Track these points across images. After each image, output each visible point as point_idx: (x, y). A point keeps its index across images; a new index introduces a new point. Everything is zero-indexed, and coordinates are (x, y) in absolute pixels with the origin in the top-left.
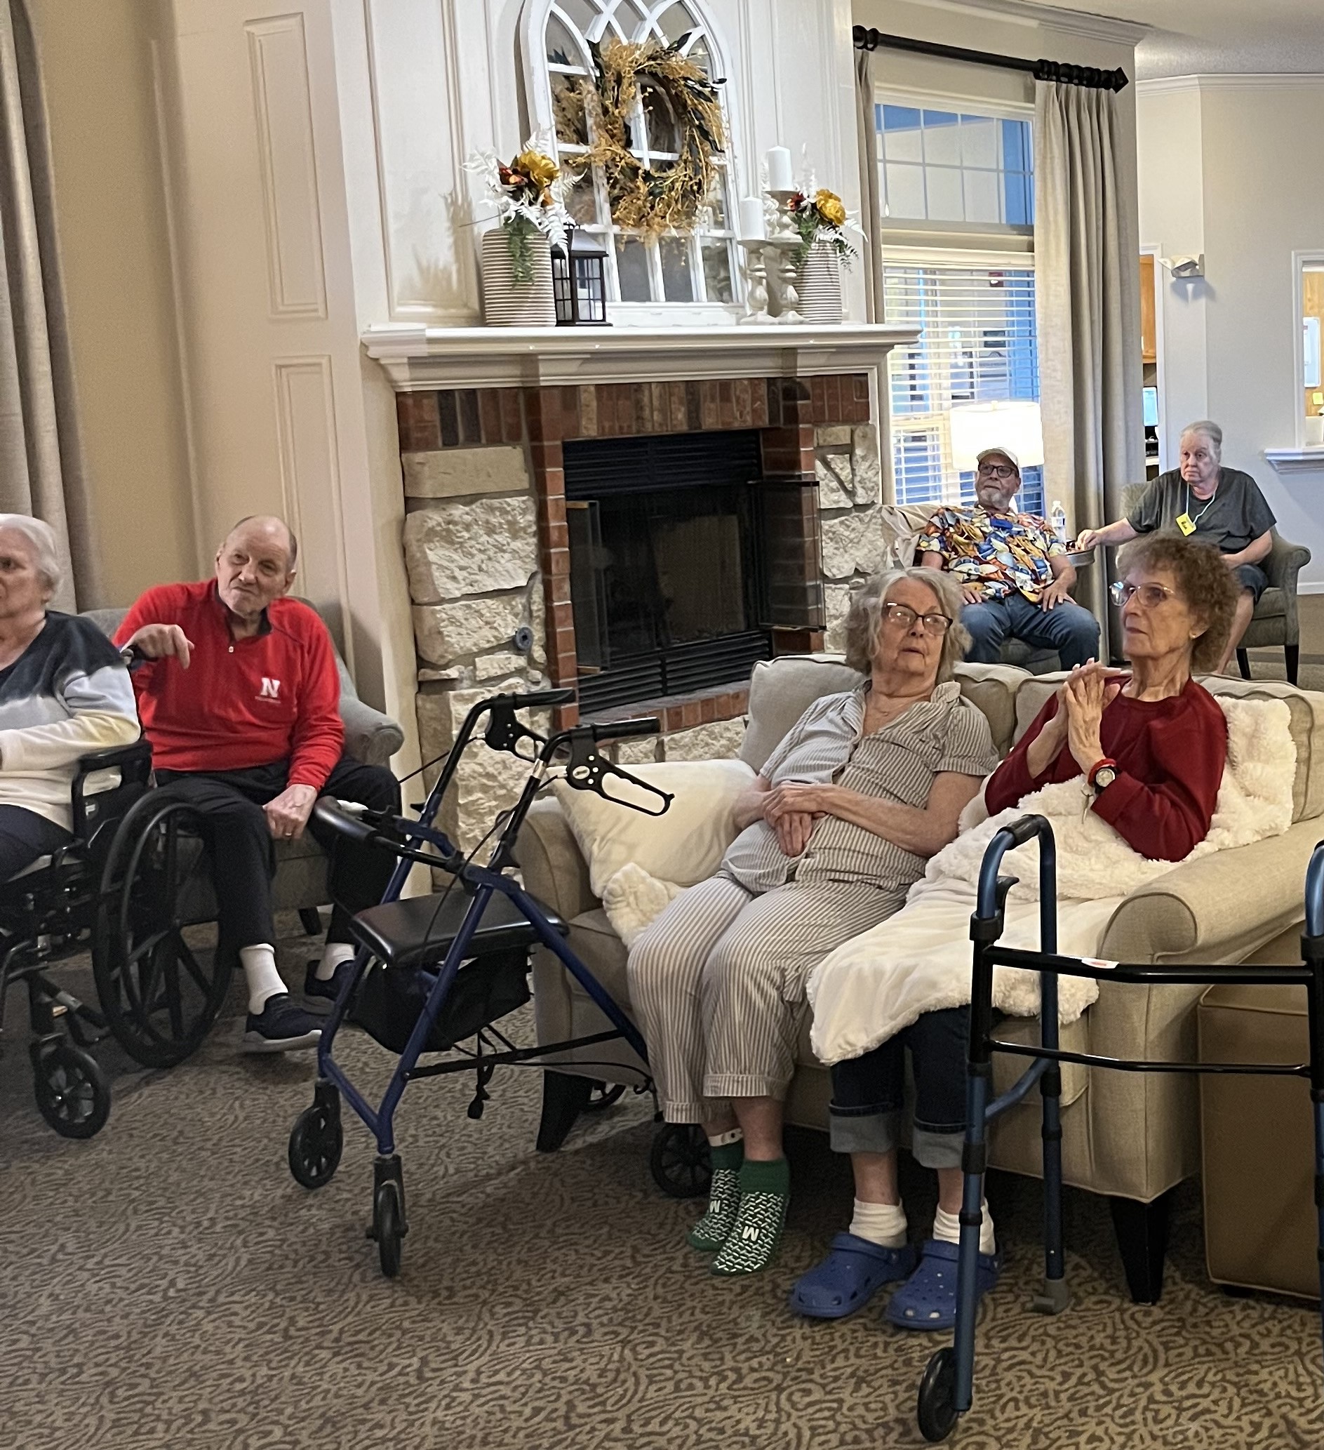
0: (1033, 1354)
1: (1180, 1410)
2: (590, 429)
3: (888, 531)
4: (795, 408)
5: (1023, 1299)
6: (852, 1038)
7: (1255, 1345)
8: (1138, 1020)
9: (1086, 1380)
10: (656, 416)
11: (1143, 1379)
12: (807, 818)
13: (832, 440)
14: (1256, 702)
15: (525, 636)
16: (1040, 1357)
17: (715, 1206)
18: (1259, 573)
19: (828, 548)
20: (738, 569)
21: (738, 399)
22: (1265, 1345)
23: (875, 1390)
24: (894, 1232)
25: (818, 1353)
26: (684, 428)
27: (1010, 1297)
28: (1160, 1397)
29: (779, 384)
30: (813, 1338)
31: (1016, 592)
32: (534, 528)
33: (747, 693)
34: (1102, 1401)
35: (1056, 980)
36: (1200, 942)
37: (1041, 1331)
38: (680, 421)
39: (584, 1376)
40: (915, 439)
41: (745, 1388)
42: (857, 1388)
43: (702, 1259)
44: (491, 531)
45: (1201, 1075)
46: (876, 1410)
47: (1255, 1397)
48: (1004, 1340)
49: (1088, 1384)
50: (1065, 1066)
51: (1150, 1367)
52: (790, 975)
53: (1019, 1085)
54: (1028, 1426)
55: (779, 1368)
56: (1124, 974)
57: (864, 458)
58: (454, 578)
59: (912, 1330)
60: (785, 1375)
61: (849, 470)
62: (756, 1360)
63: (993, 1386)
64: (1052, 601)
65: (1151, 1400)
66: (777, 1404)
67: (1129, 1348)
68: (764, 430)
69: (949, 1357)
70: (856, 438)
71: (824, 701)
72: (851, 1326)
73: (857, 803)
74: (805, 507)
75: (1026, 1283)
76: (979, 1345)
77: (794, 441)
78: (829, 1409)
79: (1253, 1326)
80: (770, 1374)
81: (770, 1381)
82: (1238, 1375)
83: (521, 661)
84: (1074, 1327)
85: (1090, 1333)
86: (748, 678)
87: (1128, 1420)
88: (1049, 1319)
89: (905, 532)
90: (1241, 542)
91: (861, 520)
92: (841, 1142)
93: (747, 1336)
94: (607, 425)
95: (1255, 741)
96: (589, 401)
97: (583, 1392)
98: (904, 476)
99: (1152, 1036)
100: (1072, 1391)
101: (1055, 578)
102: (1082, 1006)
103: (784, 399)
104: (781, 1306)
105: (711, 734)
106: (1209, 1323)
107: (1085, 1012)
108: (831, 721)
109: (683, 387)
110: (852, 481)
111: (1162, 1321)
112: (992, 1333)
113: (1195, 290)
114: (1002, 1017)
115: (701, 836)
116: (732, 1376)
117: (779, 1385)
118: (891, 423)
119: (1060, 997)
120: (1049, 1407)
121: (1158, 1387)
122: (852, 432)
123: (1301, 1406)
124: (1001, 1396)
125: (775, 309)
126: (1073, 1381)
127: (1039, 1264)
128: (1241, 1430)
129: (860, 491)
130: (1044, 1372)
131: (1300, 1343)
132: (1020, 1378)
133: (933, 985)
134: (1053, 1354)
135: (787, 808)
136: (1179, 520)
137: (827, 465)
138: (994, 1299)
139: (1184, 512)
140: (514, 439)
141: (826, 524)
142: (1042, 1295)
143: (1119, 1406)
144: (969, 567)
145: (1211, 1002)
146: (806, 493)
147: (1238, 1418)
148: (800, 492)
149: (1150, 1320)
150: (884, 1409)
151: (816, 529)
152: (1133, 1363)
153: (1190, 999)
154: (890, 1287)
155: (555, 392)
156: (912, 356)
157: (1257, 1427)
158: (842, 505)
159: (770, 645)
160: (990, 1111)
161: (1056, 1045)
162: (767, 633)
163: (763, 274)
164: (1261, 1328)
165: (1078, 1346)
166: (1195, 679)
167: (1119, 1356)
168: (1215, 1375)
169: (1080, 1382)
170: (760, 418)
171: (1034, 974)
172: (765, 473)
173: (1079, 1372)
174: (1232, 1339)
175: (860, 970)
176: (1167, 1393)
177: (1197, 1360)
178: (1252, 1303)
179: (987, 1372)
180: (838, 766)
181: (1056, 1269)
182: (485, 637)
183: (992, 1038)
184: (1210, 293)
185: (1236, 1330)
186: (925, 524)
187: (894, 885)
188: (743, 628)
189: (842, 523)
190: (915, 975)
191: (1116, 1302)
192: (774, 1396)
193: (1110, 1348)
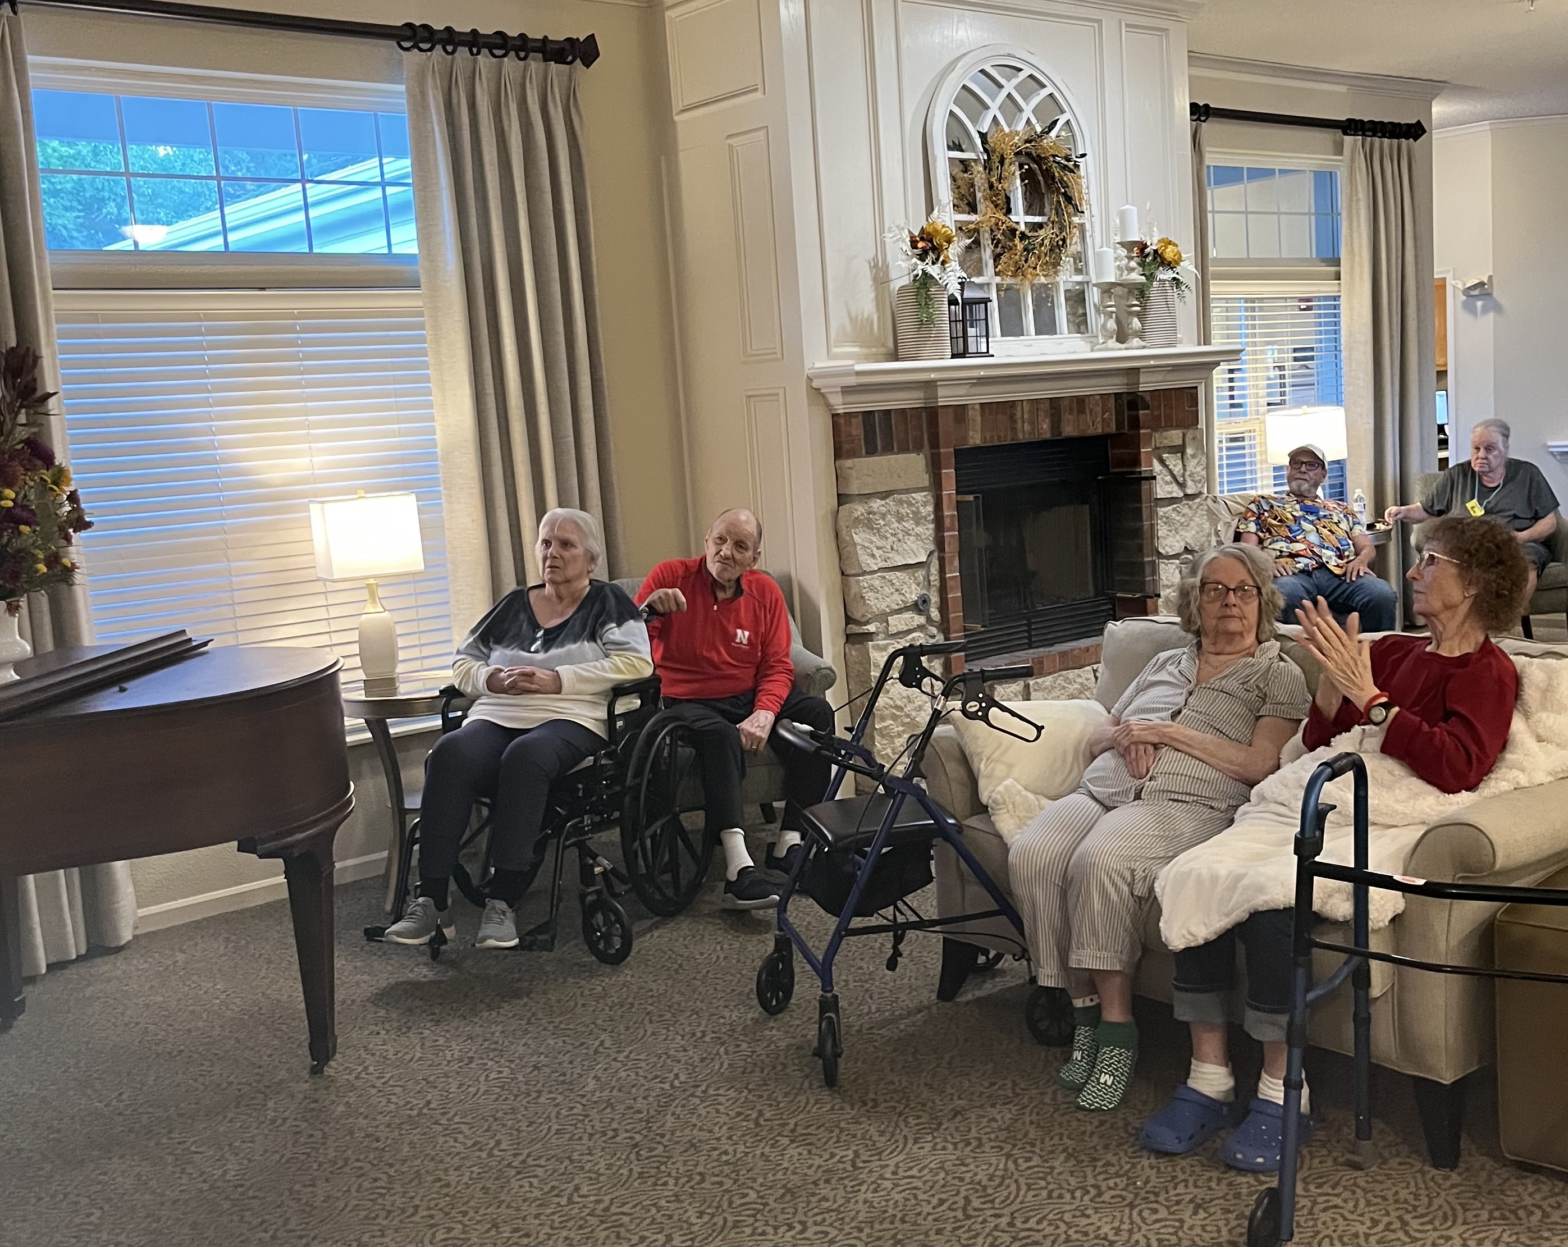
0: (1345, 1201)
2: (975, 438)
3: (1213, 516)
4: (1137, 418)
5: (1335, 1154)
6: (1194, 930)
7: (1546, 1215)
8: (1439, 928)
9: (1393, 1227)
10: (1027, 427)
11: (1444, 1233)
12: (1150, 748)
13: (1167, 443)
14: (1550, 661)
15: (925, 601)
16: (1351, 1204)
17: (1077, 1055)
18: (1542, 550)
19: (1162, 530)
20: (1089, 548)
21: (1091, 410)
22: (1556, 1215)
23: (1211, 1215)
24: (1224, 1088)
25: (1162, 1179)
26: (1048, 436)
27: (1324, 1152)
29: (1125, 398)
30: (1159, 1169)
31: (1322, 566)
32: (932, 517)
33: (1099, 646)
35: (1367, 892)
36: (1497, 867)
37: (1352, 1182)
38: (1045, 430)
39: (978, 1178)
40: (1233, 440)
41: (1104, 1202)
42: (1195, 1213)
43: (1066, 1096)
44: (900, 519)
45: (1497, 979)
46: (1211, 1231)
48: (1319, 1186)
49: (1393, 1231)
50: (1374, 964)
51: (1450, 1223)
52: (1139, 874)
53: (1334, 977)
55: (1131, 1188)
56: (1432, 890)
57: (1193, 456)
58: (873, 556)
59: (1241, 1171)
60: (1137, 1195)
61: (1180, 466)
62: (1112, 1180)
63: (1311, 1223)
64: (1355, 573)
66: (1130, 1217)
67: (1430, 1204)
68: (1112, 435)
69: (1274, 1195)
70: (1187, 439)
71: (1164, 655)
72: (1188, 1161)
73: (1191, 738)
74: (1144, 497)
75: (1338, 1142)
76: (1299, 1189)
77: (1136, 443)
78: (1173, 1227)
79: (1544, 1199)
80: (1124, 1193)
81: (1124, 1199)
83: (922, 620)
84: (1381, 1182)
85: (1396, 1188)
86: (1102, 634)
88: (1359, 1173)
89: (1226, 516)
90: (1527, 523)
91: (1190, 507)
92: (1182, 1013)
93: (1104, 1160)
94: (988, 435)
95: (1549, 694)
96: (975, 416)
97: (977, 1191)
98: (1225, 470)
99: (1453, 944)
100: (1380, 1235)
101: (1357, 554)
102: (1390, 916)
103: (1129, 409)
104: (1132, 1139)
105: (1066, 679)
106: (1502, 1192)
107: (1393, 920)
108: (1170, 674)
109: (1047, 404)
110: (1183, 476)
111: (1460, 1185)
112: (1309, 1180)
113: (1483, 306)
114: (1321, 920)
115: (1064, 760)
116: (1093, 1191)
117: (1131, 1202)
118: (1216, 427)
119: (1371, 907)
121: (1458, 1241)
122: (1184, 435)
124: (1318, 1233)
125: (1122, 337)
126: (1381, 1227)
127: (1349, 1127)
129: (1190, 483)
130: (1354, 1217)
132: (1334, 1220)
133: (1262, 889)
134: (1362, 1203)
135: (1135, 739)
136: (1469, 505)
137: (1162, 462)
138: (1310, 1153)
139: (1473, 498)
140: (918, 448)
141: (1161, 511)
142: (1352, 1153)
144: (1282, 545)
145: (1505, 918)
146: (1145, 486)
148: (1140, 484)
149: (1448, 1183)
150: (1219, 1231)
151: (1153, 515)
152: (1435, 1217)
153: (1487, 915)
154: (1222, 1134)
155: (950, 410)
156: (1231, 371)
158: (1174, 495)
159: (1114, 609)
160: (1311, 996)
161: (1367, 946)
162: (1112, 599)
163: (1113, 309)
164: (1552, 1201)
165: (1384, 1198)
166: (1493, 640)
167: (1421, 1210)
168: (1510, 1236)
169: (1388, 1228)
170: (1109, 425)
171: (1348, 886)
172: (1112, 470)
173: (1386, 1220)
174: (1525, 1207)
175: (1199, 875)
177: (1493, 1221)
178: (1543, 1178)
179: (1305, 1211)
180: (1176, 708)
181: (1363, 1132)
182: (895, 601)
183: (1313, 936)
184: (1498, 308)
185: (1528, 1201)
186: (1243, 510)
187: (1224, 806)
188: (1092, 594)
189: (1174, 509)
190: (1245, 881)
191: (1418, 1165)
192: (1127, 1209)
193: (1413, 1202)
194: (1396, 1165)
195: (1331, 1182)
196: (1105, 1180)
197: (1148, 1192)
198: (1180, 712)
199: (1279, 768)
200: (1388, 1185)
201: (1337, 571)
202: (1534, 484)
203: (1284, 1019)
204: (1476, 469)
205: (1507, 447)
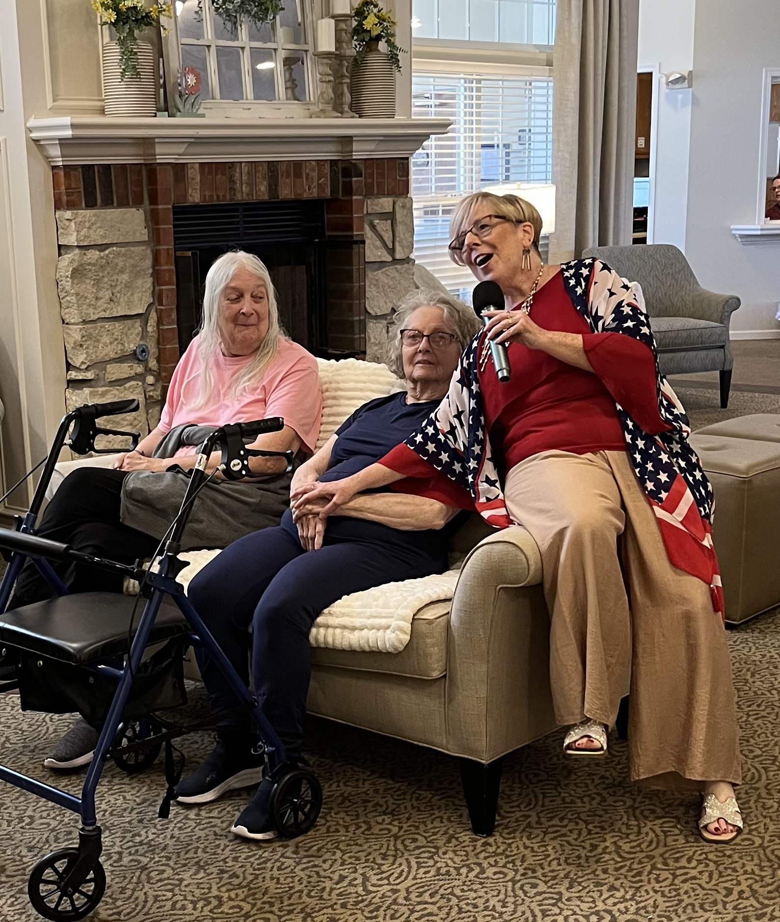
2: (195, 197)
4: (351, 184)
10: (245, 188)
13: (378, 209)
15: (144, 351)
19: (371, 292)
21: (307, 175)
25: (280, 891)
26: (266, 197)
29: (340, 165)
32: (151, 271)
38: (262, 191)
44: (119, 271)
57: (402, 223)
58: (92, 306)
61: (390, 232)
62: (235, 892)
68: (328, 200)
70: (397, 206)
74: (354, 260)
77: (347, 207)
80: (243, 904)
83: (140, 369)
85: (487, 896)
91: (398, 271)
93: (231, 873)
94: (207, 194)
96: (194, 175)
103: (343, 177)
109: (265, 166)
110: (393, 241)
116: (215, 902)
117: (247, 913)
122: (394, 203)
125: (337, 106)
129: (398, 249)
137: (373, 227)
140: (137, 202)
141: (371, 274)
146: (355, 249)
148: (351, 248)
151: (362, 277)
155: (168, 168)
158: (383, 259)
163: (331, 78)
170: (324, 191)
172: (327, 233)
182: (114, 350)
189: (383, 273)
194: (491, 875)
195: (430, 892)
196: (228, 891)
197: (264, 903)
200: (480, 894)
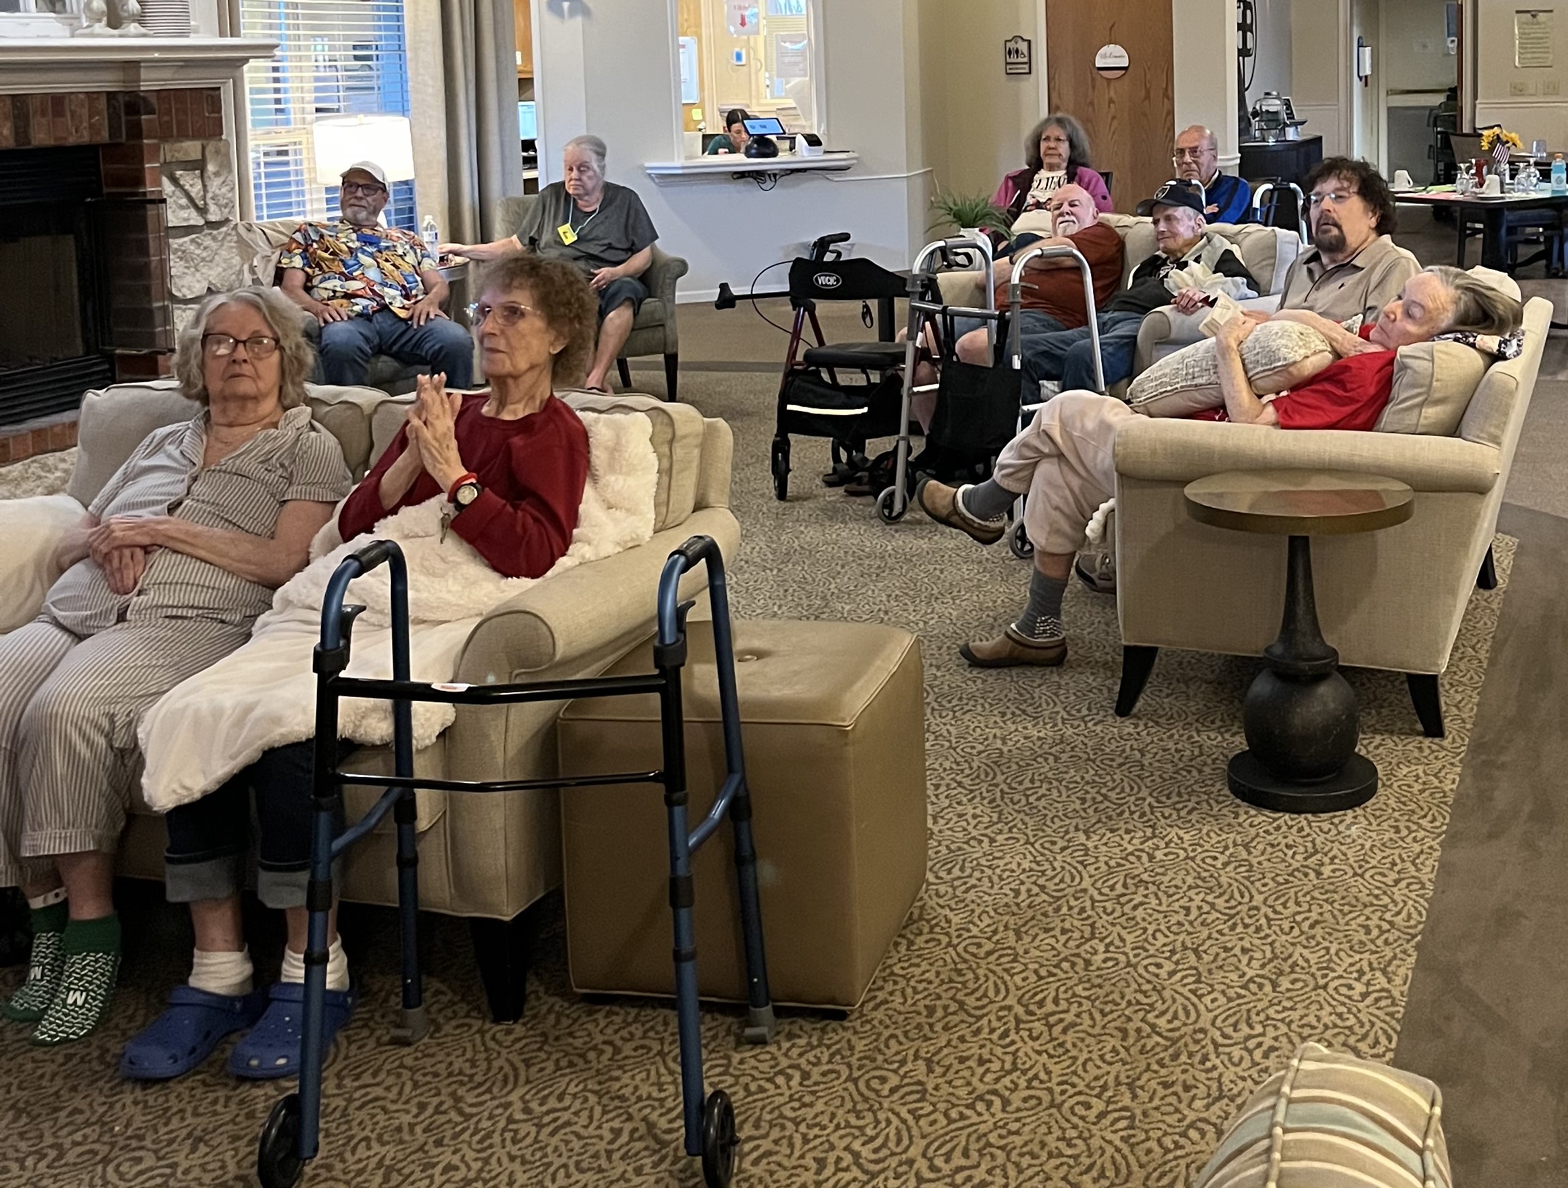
0: (388, 1089)
1: (540, 1127)
3: (246, 250)
4: (139, 123)
5: (378, 1033)
6: (188, 782)
7: (618, 1051)
8: (496, 737)
9: (443, 1108)
11: (503, 1100)
12: (139, 553)
13: (180, 156)
14: (619, 416)
16: (395, 1090)
17: (36, 972)
18: (638, 286)
19: (176, 266)
20: (76, 292)
21: (73, 113)
22: (627, 1050)
23: (214, 1148)
24: (238, 979)
25: (149, 1117)
26: (11, 144)
27: (365, 1033)
28: (519, 1116)
29: (120, 98)
30: (146, 1102)
31: (384, 308)
33: (74, 425)
34: (458, 1129)
35: (410, 707)
36: (558, 657)
37: (397, 1063)
38: (5, 135)
40: (280, 153)
41: (66, 1165)
42: (194, 1149)
43: (20, 1031)
45: (562, 790)
46: (214, 1170)
47: (617, 1103)
48: (358, 1077)
49: (445, 1112)
50: (420, 793)
51: (510, 1087)
52: (120, 721)
53: (370, 815)
54: (380, 1164)
55: (106, 1138)
56: (477, 696)
57: (217, 174)
59: (256, 1081)
60: (113, 1145)
61: (199, 186)
62: (80, 1133)
63: (344, 1128)
64: (423, 317)
65: (510, 1120)
66: (104, 1178)
67: (489, 1069)
68: (104, 146)
69: (293, 1105)
70: (207, 153)
72: (188, 1083)
73: (196, 535)
74: (151, 225)
75: (383, 1016)
76: (329, 1087)
77: (137, 156)
78: (161, 1175)
79: (616, 1032)
80: (96, 1146)
81: (96, 1153)
82: (600, 1083)
84: (433, 1055)
85: (449, 1059)
86: (78, 407)
87: (486, 1144)
88: (406, 1050)
89: (265, 249)
90: (622, 256)
91: (214, 239)
92: (176, 893)
93: (70, 1109)
95: (616, 454)
98: (264, 191)
99: (511, 752)
100: (427, 1122)
101: (426, 293)
102: (438, 730)
103: (127, 114)
104: (110, 1072)
105: (43, 466)
106: (571, 1034)
107: (442, 735)
109: (8, 101)
110: (204, 198)
111: (524, 1037)
112: (344, 1073)
113: (570, 8)
114: (353, 748)
115: (20, 581)
116: (53, 1154)
117: (105, 1157)
118: (249, 137)
119: (414, 723)
120: (401, 1142)
121: (518, 1105)
122: (204, 148)
123: (662, 1106)
124: (351, 1138)
125: (115, 20)
126: (430, 1110)
127: (397, 995)
128: (601, 1138)
129: (212, 208)
130: (398, 1107)
131: (662, 1044)
132: (373, 1117)
133: (277, 720)
134: (409, 1086)
135: (117, 543)
137: (175, 181)
138: (348, 1037)
141: (174, 243)
142: (398, 1026)
143: (476, 1131)
144: (335, 284)
145: (571, 716)
146: (151, 211)
147: (599, 1127)
148: (145, 209)
149: (511, 1037)
150: (223, 1167)
151: (164, 248)
152: (494, 1084)
153: (548, 715)
154: (234, 1037)
156: (275, 69)
157: (617, 1133)
158: (192, 222)
159: (111, 371)
160: (337, 844)
161: (411, 772)
162: (110, 358)
164: (624, 1033)
165: (436, 1075)
167: (479, 1078)
168: (577, 1086)
169: (437, 1111)
170: (99, 133)
171: (387, 703)
172: (106, 190)
173: (435, 1101)
174: (594, 1048)
175: (197, 711)
176: (527, 1110)
177: (558, 1073)
178: (616, 1009)
179: (337, 1114)
181: (411, 999)
183: (338, 771)
184: (586, 12)
185: (599, 1039)
186: (286, 240)
187: (238, 618)
188: (81, 353)
189: (193, 241)
190: (258, 712)
191: (477, 1024)
192: (100, 1168)
193: (469, 1072)
194: (451, 1031)
195: (371, 1071)
196: (70, 1134)
197: (129, 1138)
198: (180, 504)
199: (308, 563)
200: (440, 1058)
201: (403, 314)
202: (632, 213)
203: (304, 877)
204: (571, 191)
205: (603, 168)
